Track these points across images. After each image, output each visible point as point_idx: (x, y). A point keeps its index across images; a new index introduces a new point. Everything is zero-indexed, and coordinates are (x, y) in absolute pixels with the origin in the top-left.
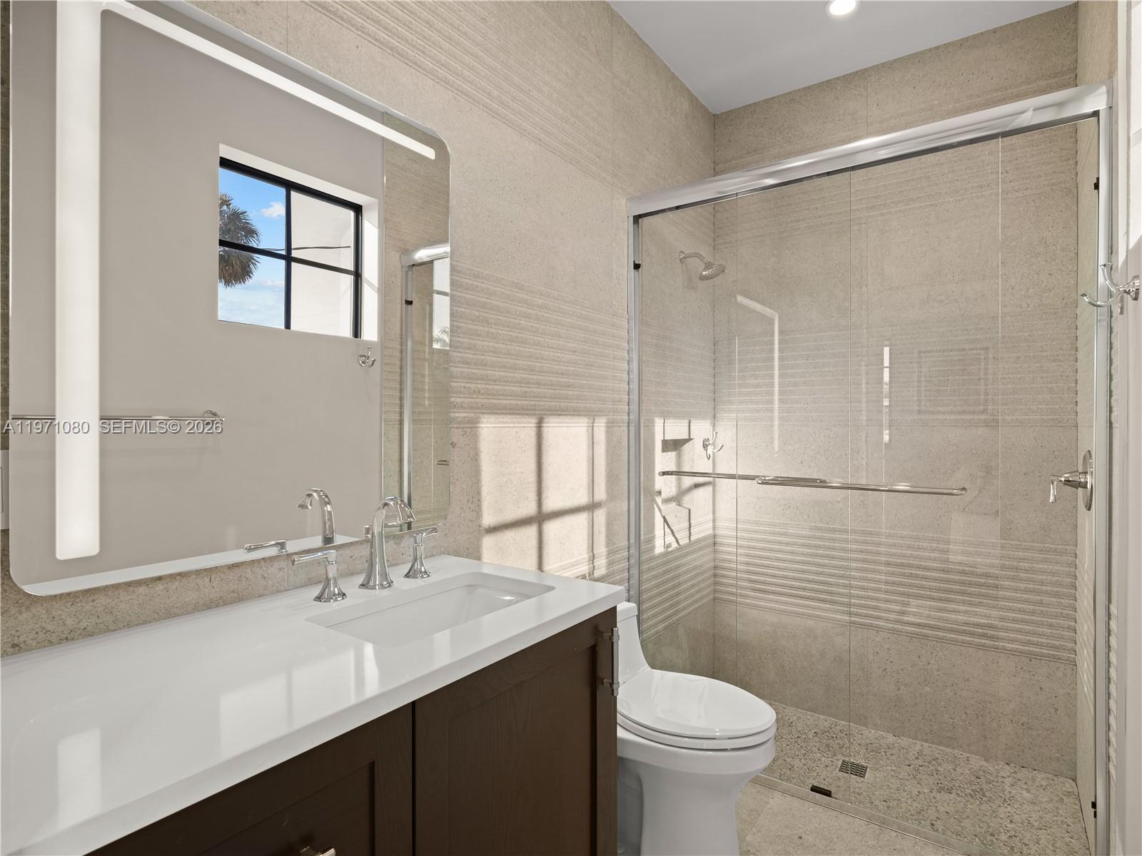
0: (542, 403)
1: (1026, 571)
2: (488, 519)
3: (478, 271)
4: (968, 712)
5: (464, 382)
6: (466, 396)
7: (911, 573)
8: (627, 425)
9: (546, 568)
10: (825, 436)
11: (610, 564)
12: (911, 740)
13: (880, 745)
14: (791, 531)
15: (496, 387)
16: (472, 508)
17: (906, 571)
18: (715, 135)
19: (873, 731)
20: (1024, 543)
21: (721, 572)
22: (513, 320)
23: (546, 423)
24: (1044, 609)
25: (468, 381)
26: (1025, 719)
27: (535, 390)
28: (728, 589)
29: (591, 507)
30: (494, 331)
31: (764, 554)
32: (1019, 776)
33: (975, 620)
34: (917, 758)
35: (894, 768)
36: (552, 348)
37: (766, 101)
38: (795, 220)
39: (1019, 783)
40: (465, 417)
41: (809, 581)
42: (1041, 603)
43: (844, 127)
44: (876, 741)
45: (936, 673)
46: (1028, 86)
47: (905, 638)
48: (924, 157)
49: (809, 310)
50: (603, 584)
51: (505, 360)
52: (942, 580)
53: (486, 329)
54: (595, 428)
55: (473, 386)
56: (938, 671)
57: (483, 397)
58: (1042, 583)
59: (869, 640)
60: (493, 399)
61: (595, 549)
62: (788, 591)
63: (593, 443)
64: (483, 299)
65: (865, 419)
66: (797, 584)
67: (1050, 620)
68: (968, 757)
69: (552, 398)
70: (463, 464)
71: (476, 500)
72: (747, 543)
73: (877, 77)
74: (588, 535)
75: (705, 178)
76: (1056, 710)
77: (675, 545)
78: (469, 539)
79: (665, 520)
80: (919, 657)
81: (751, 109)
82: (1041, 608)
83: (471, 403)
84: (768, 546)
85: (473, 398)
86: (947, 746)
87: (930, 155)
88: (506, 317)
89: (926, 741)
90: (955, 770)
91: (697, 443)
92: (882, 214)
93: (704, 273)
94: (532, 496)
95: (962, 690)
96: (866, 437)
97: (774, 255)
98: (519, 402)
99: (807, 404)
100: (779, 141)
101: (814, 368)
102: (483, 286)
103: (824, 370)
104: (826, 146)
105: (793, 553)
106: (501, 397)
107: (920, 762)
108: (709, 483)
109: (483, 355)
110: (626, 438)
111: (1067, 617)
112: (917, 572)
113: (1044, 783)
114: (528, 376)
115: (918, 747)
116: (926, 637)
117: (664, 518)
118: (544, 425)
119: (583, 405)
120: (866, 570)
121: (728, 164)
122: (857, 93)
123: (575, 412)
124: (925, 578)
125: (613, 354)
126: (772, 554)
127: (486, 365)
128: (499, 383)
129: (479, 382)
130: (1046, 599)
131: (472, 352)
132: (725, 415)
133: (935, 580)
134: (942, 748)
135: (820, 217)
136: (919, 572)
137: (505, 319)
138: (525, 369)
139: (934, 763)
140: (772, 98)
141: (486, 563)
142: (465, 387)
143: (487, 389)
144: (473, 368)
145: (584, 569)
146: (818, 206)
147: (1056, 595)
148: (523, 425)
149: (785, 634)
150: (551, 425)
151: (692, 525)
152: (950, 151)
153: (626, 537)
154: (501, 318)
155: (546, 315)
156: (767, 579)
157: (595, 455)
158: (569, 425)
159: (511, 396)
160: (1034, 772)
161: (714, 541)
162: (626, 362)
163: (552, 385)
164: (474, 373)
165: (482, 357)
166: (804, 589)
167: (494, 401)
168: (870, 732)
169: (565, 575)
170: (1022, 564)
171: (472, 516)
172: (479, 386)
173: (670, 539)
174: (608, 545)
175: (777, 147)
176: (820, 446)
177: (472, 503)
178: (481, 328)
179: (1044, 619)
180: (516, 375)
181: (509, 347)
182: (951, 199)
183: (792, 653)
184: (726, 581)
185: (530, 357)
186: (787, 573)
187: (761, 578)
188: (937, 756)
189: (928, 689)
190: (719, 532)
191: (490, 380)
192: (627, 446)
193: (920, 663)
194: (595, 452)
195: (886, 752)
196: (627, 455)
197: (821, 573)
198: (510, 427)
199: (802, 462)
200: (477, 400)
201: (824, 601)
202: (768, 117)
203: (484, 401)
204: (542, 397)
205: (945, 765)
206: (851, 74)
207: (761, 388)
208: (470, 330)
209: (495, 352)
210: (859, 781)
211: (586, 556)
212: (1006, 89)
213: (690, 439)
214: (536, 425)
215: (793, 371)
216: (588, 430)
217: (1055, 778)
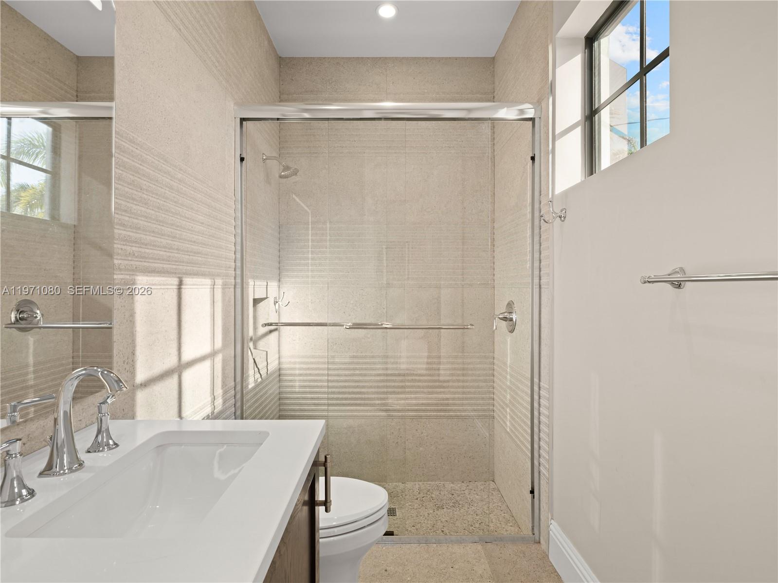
0: (181, 267)
1: (472, 370)
2: (141, 376)
3: (133, 137)
4: (443, 457)
5: (121, 244)
6: (123, 258)
7: (412, 379)
8: (233, 287)
9: (184, 415)
10: (360, 295)
11: (224, 402)
12: (412, 483)
13: (398, 492)
14: (336, 360)
15: (147, 251)
16: (127, 369)
17: (410, 378)
18: (280, 72)
19: (390, 484)
20: (470, 354)
21: (285, 395)
22: (160, 189)
23: (186, 285)
24: (480, 390)
25: (125, 243)
26: (471, 454)
27: (176, 255)
28: (290, 407)
29: (212, 355)
30: (146, 196)
31: (317, 378)
32: (470, 487)
33: (421, 402)
34: (419, 493)
35: (410, 504)
36: (188, 219)
37: (320, 59)
38: (340, 146)
39: (472, 491)
40: (122, 279)
41: (349, 393)
42: (478, 387)
43: (372, 92)
44: (394, 490)
45: (426, 438)
46: (473, 96)
47: (409, 420)
48: (420, 122)
49: (349, 209)
50: (218, 420)
51: (155, 226)
52: (429, 381)
53: (140, 194)
54: (215, 289)
55: (128, 248)
56: (427, 436)
57: (137, 259)
58: (479, 375)
59: (388, 426)
60: (145, 262)
61: (215, 392)
62: (335, 402)
63: (214, 302)
64: (137, 165)
65: (385, 283)
66: (341, 396)
67: (483, 396)
68: (444, 484)
69: (188, 263)
70: (120, 325)
71: (130, 361)
72: (305, 372)
73: (392, 65)
74: (211, 381)
75: (275, 102)
76: (485, 445)
77: (260, 380)
78: (124, 399)
79: (255, 362)
80: (417, 430)
81: (309, 61)
82: (478, 390)
83: (127, 264)
84: (321, 372)
85: (128, 260)
86: (432, 481)
87: (423, 122)
88: (155, 185)
89: (421, 481)
90: (440, 494)
91: (271, 300)
92: (395, 153)
93: (283, 173)
94: (174, 351)
95: (440, 445)
96: (386, 294)
97: (325, 167)
98: (165, 266)
99: (349, 272)
100: (328, 89)
101: (353, 248)
102: (138, 152)
103: (359, 250)
104: (361, 101)
105: (338, 375)
106: (150, 261)
107: (422, 495)
108: (276, 330)
109: (137, 219)
110: (233, 297)
111: (490, 392)
112: (415, 378)
113: (482, 487)
114: (171, 242)
115: (417, 486)
116: (421, 417)
117: (254, 359)
118: (182, 287)
119: (208, 270)
120: (387, 381)
121: (291, 96)
122: (380, 71)
123: (203, 275)
124: (419, 381)
125: (226, 228)
126: (323, 378)
127: (139, 228)
128: (149, 247)
129: (134, 245)
130: (481, 384)
131: (128, 215)
132: (288, 279)
133: (425, 381)
134: (429, 483)
135: (357, 147)
136: (417, 378)
137: (154, 186)
138: (169, 236)
139: (428, 493)
140: (324, 58)
141: (140, 421)
142: (122, 249)
143: (140, 252)
144: (129, 231)
145: (208, 410)
146: (355, 139)
147: (485, 381)
148: (167, 287)
149: (333, 432)
150: (189, 287)
151: (269, 363)
152: (434, 122)
153: (233, 379)
154: (151, 185)
155: (184, 188)
156: (319, 396)
157: (215, 313)
158: (199, 287)
159: (159, 259)
160: (476, 483)
161: (280, 373)
162: (234, 236)
163: (188, 251)
164: (129, 236)
165: (135, 221)
166: (346, 399)
167: (145, 264)
168: (389, 485)
169: (195, 419)
170: (469, 366)
171: (127, 377)
172: (134, 249)
173: (258, 375)
174: (223, 387)
175: (328, 93)
176: (356, 301)
177: (127, 363)
178: (136, 193)
179: (480, 396)
180: (162, 240)
181: (157, 214)
182: (434, 151)
183: (338, 444)
184: (289, 401)
185: (172, 225)
186: (334, 390)
187: (315, 396)
188: (428, 488)
189: (421, 449)
190: (284, 366)
191: (143, 244)
192: (233, 304)
193: (418, 434)
194: (215, 309)
195: (402, 495)
196: (233, 312)
197: (357, 387)
198: (157, 289)
199: (344, 313)
200: (132, 263)
201: (360, 405)
202: (321, 70)
203: (138, 263)
204: (180, 262)
205: (434, 493)
206: (377, 58)
207: (316, 260)
208: (127, 193)
209: (146, 218)
210: (394, 519)
211: (209, 399)
212: (462, 94)
213: (267, 298)
214: (176, 287)
215: (338, 249)
216: (210, 292)
217: (485, 483)
